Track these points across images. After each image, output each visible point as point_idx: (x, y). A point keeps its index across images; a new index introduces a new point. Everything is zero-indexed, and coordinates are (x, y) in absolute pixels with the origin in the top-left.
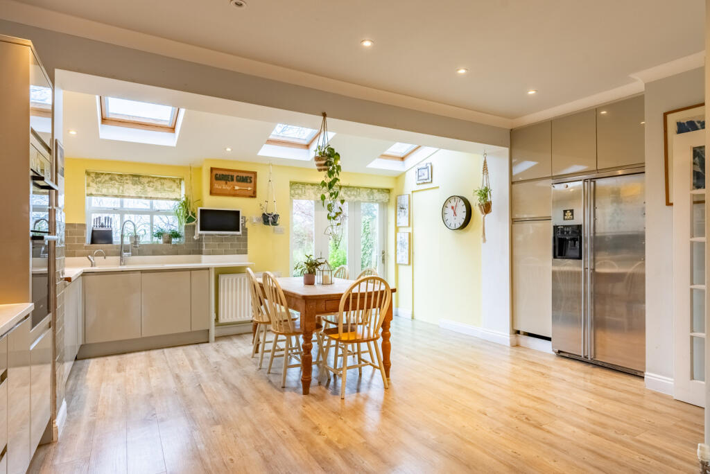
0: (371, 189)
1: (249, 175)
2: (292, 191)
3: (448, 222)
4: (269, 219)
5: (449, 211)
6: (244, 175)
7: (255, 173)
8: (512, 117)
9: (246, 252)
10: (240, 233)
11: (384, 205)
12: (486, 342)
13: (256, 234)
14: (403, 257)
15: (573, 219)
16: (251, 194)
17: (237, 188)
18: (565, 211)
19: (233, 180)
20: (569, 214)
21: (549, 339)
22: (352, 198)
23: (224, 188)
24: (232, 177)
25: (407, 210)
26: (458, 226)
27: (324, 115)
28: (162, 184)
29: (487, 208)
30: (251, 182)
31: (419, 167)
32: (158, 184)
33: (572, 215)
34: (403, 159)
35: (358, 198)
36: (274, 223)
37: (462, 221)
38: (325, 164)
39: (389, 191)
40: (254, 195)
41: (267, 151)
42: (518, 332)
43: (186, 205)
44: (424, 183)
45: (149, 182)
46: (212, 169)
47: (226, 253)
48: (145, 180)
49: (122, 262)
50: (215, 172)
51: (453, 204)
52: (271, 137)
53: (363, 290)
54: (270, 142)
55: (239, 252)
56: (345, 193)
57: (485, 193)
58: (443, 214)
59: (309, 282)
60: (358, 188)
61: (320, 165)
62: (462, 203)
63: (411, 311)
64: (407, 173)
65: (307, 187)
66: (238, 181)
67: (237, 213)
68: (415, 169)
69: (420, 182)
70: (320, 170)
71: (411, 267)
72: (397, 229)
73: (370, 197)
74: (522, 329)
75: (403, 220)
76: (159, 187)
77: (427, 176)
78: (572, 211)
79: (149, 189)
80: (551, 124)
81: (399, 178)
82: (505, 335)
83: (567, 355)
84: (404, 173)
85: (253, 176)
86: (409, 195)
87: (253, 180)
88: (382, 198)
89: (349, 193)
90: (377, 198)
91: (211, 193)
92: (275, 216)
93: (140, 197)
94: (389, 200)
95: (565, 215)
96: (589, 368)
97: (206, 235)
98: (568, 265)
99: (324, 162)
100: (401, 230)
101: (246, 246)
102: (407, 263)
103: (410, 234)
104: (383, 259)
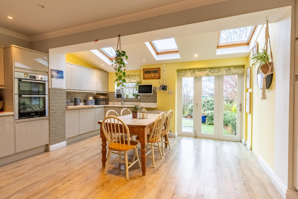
0: (229, 67)
1: (157, 69)
2: (180, 74)
7: (159, 68)
9: (156, 102)
10: (152, 94)
13: (160, 94)
14: (248, 108)
16: (158, 77)
17: (153, 75)
19: (151, 73)
22: (215, 74)
23: (148, 76)
24: (151, 71)
27: (119, 36)
28: (135, 77)
30: (158, 72)
31: (253, 47)
34: (249, 44)
35: (219, 74)
40: (159, 78)
43: (138, 83)
46: (144, 69)
47: (149, 102)
48: (130, 76)
49: (122, 104)
55: (154, 102)
56: (210, 72)
59: (135, 116)
60: (219, 67)
65: (187, 71)
66: (153, 73)
67: (151, 86)
71: (251, 116)
73: (228, 72)
75: (248, 84)
76: (134, 78)
77: (256, 52)
79: (132, 79)
87: (159, 71)
89: (212, 71)
90: (234, 72)
91: (144, 79)
92: (166, 86)
93: (129, 82)
94: (244, 72)
97: (142, 95)
100: (248, 91)
101: (156, 99)
102: (249, 112)
103: (250, 93)
104: (241, 109)
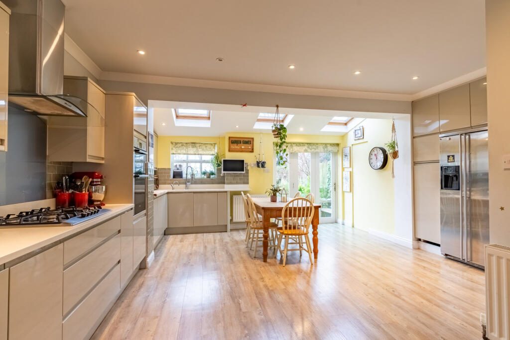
0: (326, 144)
1: (250, 140)
3: (373, 165)
4: (261, 164)
5: (373, 157)
6: (247, 140)
7: (253, 139)
8: (411, 94)
9: (247, 183)
10: (244, 172)
11: (335, 154)
12: (396, 245)
13: (254, 174)
14: (347, 187)
15: (454, 161)
16: (251, 150)
17: (243, 147)
18: (449, 156)
19: (240, 143)
20: (451, 158)
21: (439, 245)
22: (313, 150)
23: (236, 147)
24: (240, 141)
25: (349, 157)
26: (379, 167)
27: (277, 106)
28: (206, 147)
29: (395, 155)
31: (356, 129)
32: (204, 147)
33: (454, 159)
34: (346, 124)
35: (317, 150)
36: (263, 166)
37: (381, 164)
38: (277, 134)
39: (338, 145)
40: (252, 151)
41: (258, 126)
42: (420, 240)
43: (217, 158)
44: (359, 139)
45: (200, 146)
46: (229, 138)
47: (237, 183)
48: (198, 145)
49: (187, 187)
50: (231, 139)
51: (376, 153)
52: (259, 118)
53: (295, 206)
54: (259, 120)
55: (244, 183)
56: (308, 147)
57: (393, 146)
58: (370, 159)
59: (274, 200)
60: (317, 144)
61: (275, 135)
62: (381, 152)
63: (352, 222)
64: (349, 134)
66: (243, 143)
67: (243, 161)
68: (353, 131)
69: (357, 139)
70: (277, 137)
71: (351, 194)
72: (343, 169)
73: (325, 149)
74: (422, 238)
75: (347, 163)
76: (205, 148)
77: (361, 135)
78: (453, 156)
79: (200, 150)
80: (438, 96)
81: (344, 136)
82: (409, 241)
83: (452, 258)
84: (347, 134)
85: (252, 140)
86: (350, 147)
87: (252, 142)
88: (333, 149)
89: (311, 147)
90: (330, 150)
91: (229, 151)
92: (263, 162)
93: (195, 154)
94: (338, 150)
95: (448, 159)
96: (466, 268)
97: (227, 174)
98: (451, 194)
99: (276, 133)
100: (346, 169)
101: (248, 180)
102: (349, 191)
103: (351, 172)
104: (335, 188)
